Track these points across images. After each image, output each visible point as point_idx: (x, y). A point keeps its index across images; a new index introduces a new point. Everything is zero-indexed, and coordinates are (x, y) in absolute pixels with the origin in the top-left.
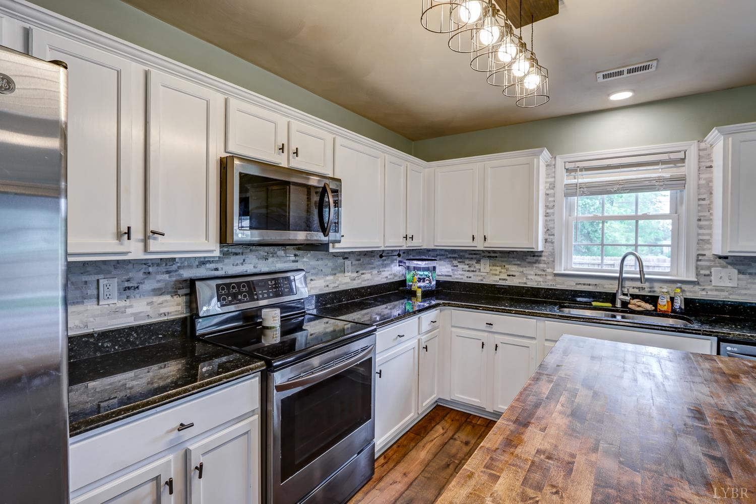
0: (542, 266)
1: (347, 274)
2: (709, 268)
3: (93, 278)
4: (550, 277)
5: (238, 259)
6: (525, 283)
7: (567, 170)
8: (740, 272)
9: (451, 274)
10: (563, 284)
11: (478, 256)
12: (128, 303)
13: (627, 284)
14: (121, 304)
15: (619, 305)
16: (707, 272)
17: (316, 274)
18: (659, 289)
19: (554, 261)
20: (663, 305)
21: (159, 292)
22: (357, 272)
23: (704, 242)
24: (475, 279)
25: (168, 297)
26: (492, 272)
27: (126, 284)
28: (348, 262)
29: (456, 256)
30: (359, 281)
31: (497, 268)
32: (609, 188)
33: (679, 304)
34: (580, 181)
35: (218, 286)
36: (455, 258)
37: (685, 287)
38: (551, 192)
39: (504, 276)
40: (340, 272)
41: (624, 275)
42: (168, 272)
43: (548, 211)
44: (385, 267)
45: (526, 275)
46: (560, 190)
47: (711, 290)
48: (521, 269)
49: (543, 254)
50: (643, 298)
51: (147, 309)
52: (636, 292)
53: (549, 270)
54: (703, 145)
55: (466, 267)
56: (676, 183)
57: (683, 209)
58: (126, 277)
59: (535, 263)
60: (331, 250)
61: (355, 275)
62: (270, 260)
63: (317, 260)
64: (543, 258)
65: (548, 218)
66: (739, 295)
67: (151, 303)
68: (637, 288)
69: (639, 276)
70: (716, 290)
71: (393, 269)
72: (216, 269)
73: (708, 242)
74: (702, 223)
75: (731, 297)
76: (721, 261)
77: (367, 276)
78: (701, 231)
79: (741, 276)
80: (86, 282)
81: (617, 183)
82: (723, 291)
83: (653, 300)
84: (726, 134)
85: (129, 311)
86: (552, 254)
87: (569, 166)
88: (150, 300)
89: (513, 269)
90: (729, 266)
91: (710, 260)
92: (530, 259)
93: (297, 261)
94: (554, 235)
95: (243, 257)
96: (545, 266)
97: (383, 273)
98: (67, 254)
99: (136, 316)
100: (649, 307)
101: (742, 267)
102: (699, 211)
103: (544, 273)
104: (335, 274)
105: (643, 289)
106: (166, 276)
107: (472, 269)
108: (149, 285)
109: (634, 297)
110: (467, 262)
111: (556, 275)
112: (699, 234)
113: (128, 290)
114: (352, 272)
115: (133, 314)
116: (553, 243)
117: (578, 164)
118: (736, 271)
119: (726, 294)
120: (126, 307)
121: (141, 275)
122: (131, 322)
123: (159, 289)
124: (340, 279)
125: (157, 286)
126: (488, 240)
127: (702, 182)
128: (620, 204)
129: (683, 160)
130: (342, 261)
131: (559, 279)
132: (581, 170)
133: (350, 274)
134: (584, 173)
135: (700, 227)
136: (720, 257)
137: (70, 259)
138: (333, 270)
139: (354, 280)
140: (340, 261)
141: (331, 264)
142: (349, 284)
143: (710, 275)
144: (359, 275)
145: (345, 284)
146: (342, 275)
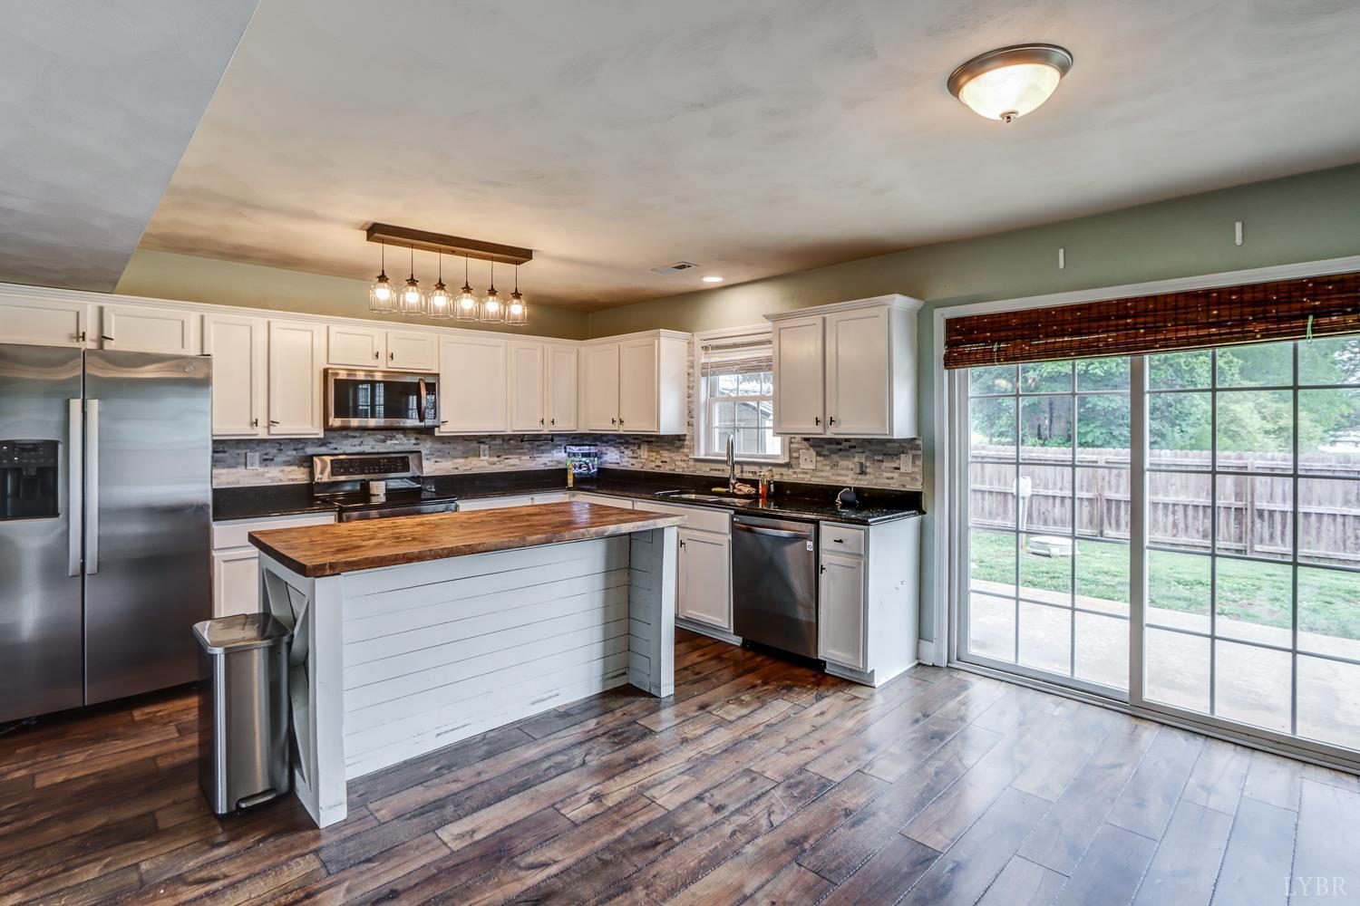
0: (686, 450)
1: (482, 458)
2: (798, 450)
3: (243, 452)
4: (691, 463)
5: (356, 441)
6: (674, 470)
7: (704, 348)
8: (818, 454)
9: (619, 461)
10: (700, 470)
11: (639, 441)
12: (266, 469)
13: (738, 468)
14: (262, 470)
15: (731, 490)
16: (797, 455)
17: (443, 457)
18: (764, 473)
19: (694, 446)
20: (763, 488)
21: (289, 464)
22: (498, 457)
24: (636, 466)
25: (296, 468)
26: (651, 459)
27: (265, 457)
28: (483, 447)
29: (622, 441)
30: (502, 466)
31: (654, 454)
33: (772, 487)
34: (713, 360)
35: (332, 461)
36: (622, 444)
37: (775, 470)
38: (691, 371)
39: (659, 463)
40: (474, 456)
42: (295, 449)
43: (690, 392)
44: (543, 453)
45: (674, 461)
46: (697, 370)
47: (800, 473)
48: (671, 455)
49: (687, 438)
50: (749, 482)
51: (280, 475)
52: (746, 476)
53: (691, 456)
55: (630, 454)
56: (770, 364)
58: (264, 452)
59: (681, 447)
60: (437, 434)
61: (496, 459)
63: (444, 443)
64: (686, 443)
65: (690, 399)
66: (817, 477)
67: (282, 471)
68: (752, 472)
69: (725, 458)
70: (804, 473)
71: (555, 455)
72: (336, 449)
75: (813, 479)
76: (805, 443)
77: (511, 462)
79: (818, 458)
80: (238, 454)
81: (736, 362)
82: (807, 473)
83: (756, 484)
85: (267, 475)
86: (691, 438)
87: (705, 344)
88: (281, 468)
89: (666, 455)
90: (811, 449)
91: (798, 443)
92: (678, 443)
94: (692, 418)
95: (361, 439)
96: (688, 450)
97: (538, 459)
98: (213, 435)
99: (272, 479)
100: (753, 490)
101: (818, 449)
103: (687, 459)
104: (467, 457)
106: (294, 453)
107: (635, 455)
108: (280, 459)
109: (742, 481)
110: (631, 448)
111: (694, 460)
113: (266, 461)
114: (490, 456)
115: (270, 478)
116: (692, 425)
117: (711, 342)
118: (814, 454)
119: (808, 476)
120: (264, 473)
121: (275, 451)
122: (266, 483)
123: (289, 461)
124: (473, 462)
125: (287, 459)
126: (626, 423)
130: (478, 445)
131: (698, 465)
132: (712, 349)
133: (487, 458)
134: (715, 351)
136: (805, 439)
137: (214, 438)
138: (463, 453)
139: (495, 464)
140: (474, 445)
141: (460, 448)
142: (486, 467)
143: (798, 458)
144: (500, 459)
145: (481, 467)
146: (476, 458)
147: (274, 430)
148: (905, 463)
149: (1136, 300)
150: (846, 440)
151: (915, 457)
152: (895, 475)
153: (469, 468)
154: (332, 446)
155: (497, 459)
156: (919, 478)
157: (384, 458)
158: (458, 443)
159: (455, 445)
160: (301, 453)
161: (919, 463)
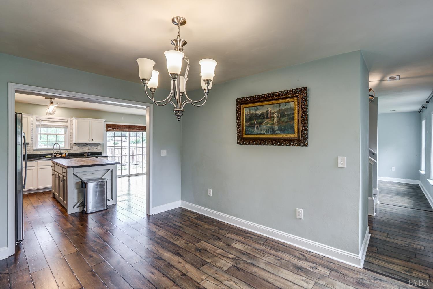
2: (72, 146)
7: (37, 120)
8: (78, 147)
10: (36, 153)
13: (55, 151)
15: (53, 156)
16: (72, 147)
18: (62, 152)
19: (33, 146)
20: (64, 155)
23: (71, 140)
32: (50, 126)
33: (67, 154)
34: (40, 123)
37: (68, 151)
38: (32, 126)
41: (54, 149)
46: (35, 126)
47: (73, 151)
49: (29, 144)
50: (59, 154)
52: (57, 153)
53: (31, 149)
54: (71, 119)
56: (65, 127)
57: (67, 133)
64: (29, 145)
66: (78, 151)
68: (57, 152)
73: (72, 140)
74: (71, 136)
78: (71, 138)
81: (52, 125)
83: (61, 154)
84: (75, 119)
86: (32, 144)
87: (37, 119)
90: (76, 146)
91: (73, 144)
94: (33, 138)
96: (30, 148)
100: (61, 156)
102: (71, 134)
103: (29, 150)
105: (59, 152)
109: (57, 154)
111: (33, 150)
112: (70, 139)
116: (32, 141)
117: (40, 119)
119: (76, 151)
127: (71, 127)
128: (51, 130)
129: (67, 122)
132: (41, 121)
135: (71, 137)
136: (75, 144)
143: (73, 148)
148: (99, 147)
149: (131, 126)
150: (85, 144)
151: (100, 146)
152: (96, 149)
156: (101, 150)
161: (101, 147)
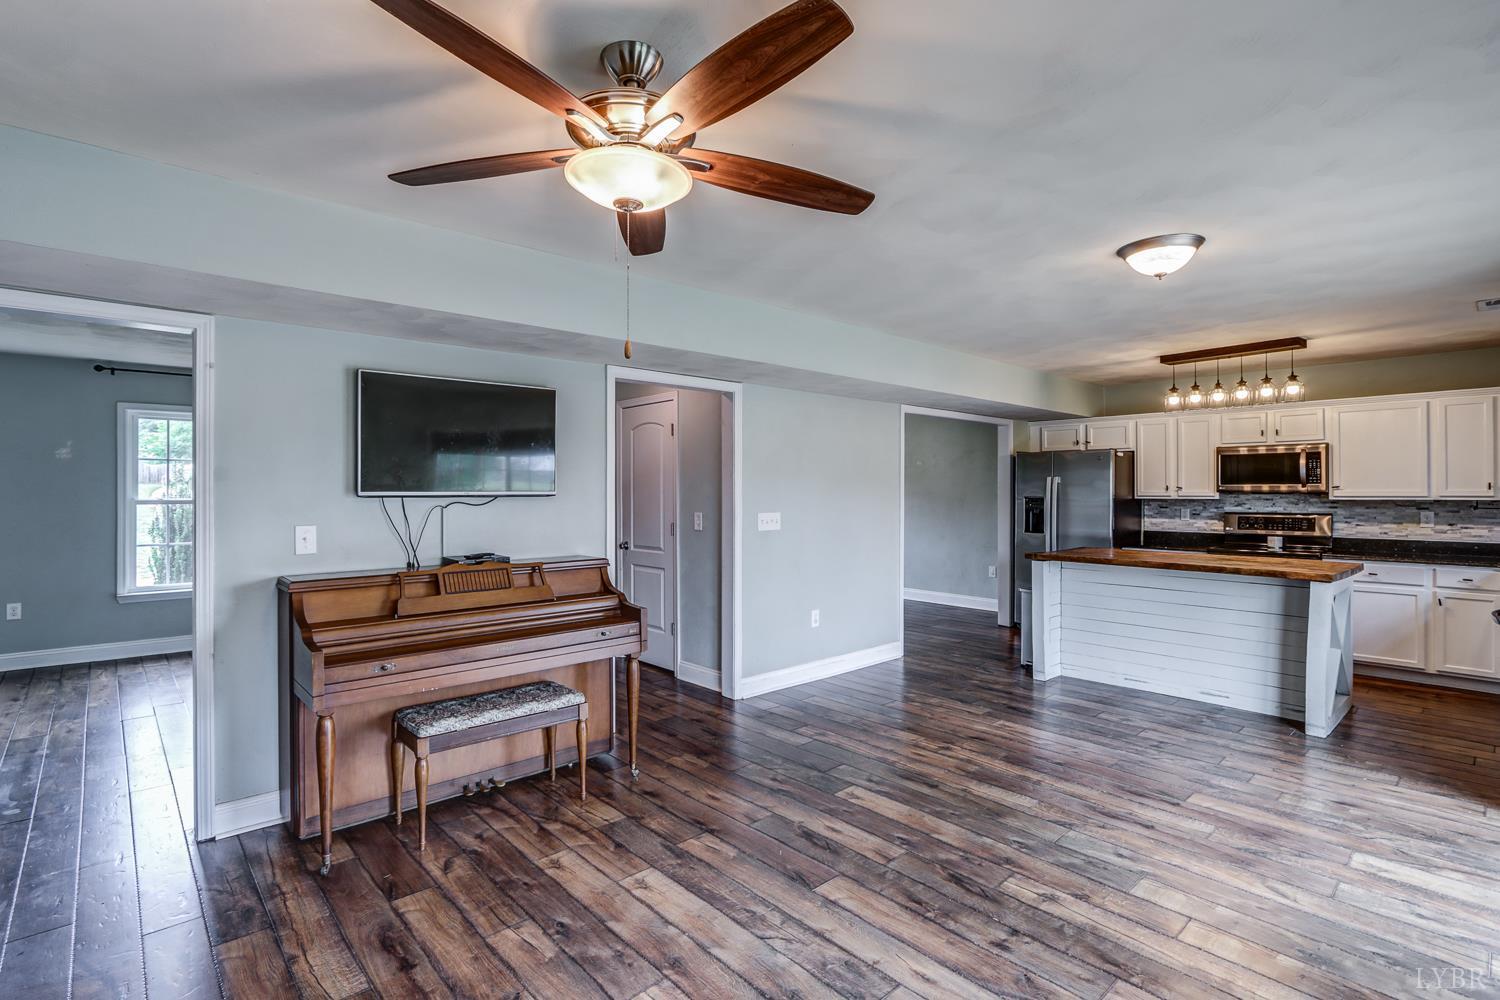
1: (1422, 525)
3: (1178, 508)
5: (1270, 503)
12: (1194, 521)
17: (1366, 521)
21: (1211, 518)
22: (1451, 525)
25: (1216, 521)
27: (1193, 512)
28: (1423, 513)
30: (1457, 536)
35: (1239, 518)
40: (1413, 522)
42: (1217, 508)
51: (1206, 526)
58: (1194, 509)
60: (1331, 498)
61: (1446, 527)
62: (1301, 505)
63: (1367, 508)
80: (1175, 510)
85: (1195, 525)
88: (1207, 521)
93: (1336, 507)
99: (1198, 528)
104: (1401, 523)
108: (1204, 514)
113: (1194, 515)
114: (1437, 524)
120: (1193, 523)
121: (1201, 508)
122: (1195, 530)
123: (1211, 516)
124: (1410, 529)
125: (1209, 514)
130: (1417, 511)
133: (1432, 525)
138: (1395, 518)
139: (1445, 533)
140: (1414, 510)
141: (1391, 512)
142: (1431, 535)
144: (1454, 528)
145: (1421, 535)
146: (1415, 525)
147: (1181, 493)
153: (1404, 534)
154: (1247, 506)
155: (1449, 527)
157: (1288, 519)
158: (1389, 509)
159: (1385, 510)
160: (1221, 511)
